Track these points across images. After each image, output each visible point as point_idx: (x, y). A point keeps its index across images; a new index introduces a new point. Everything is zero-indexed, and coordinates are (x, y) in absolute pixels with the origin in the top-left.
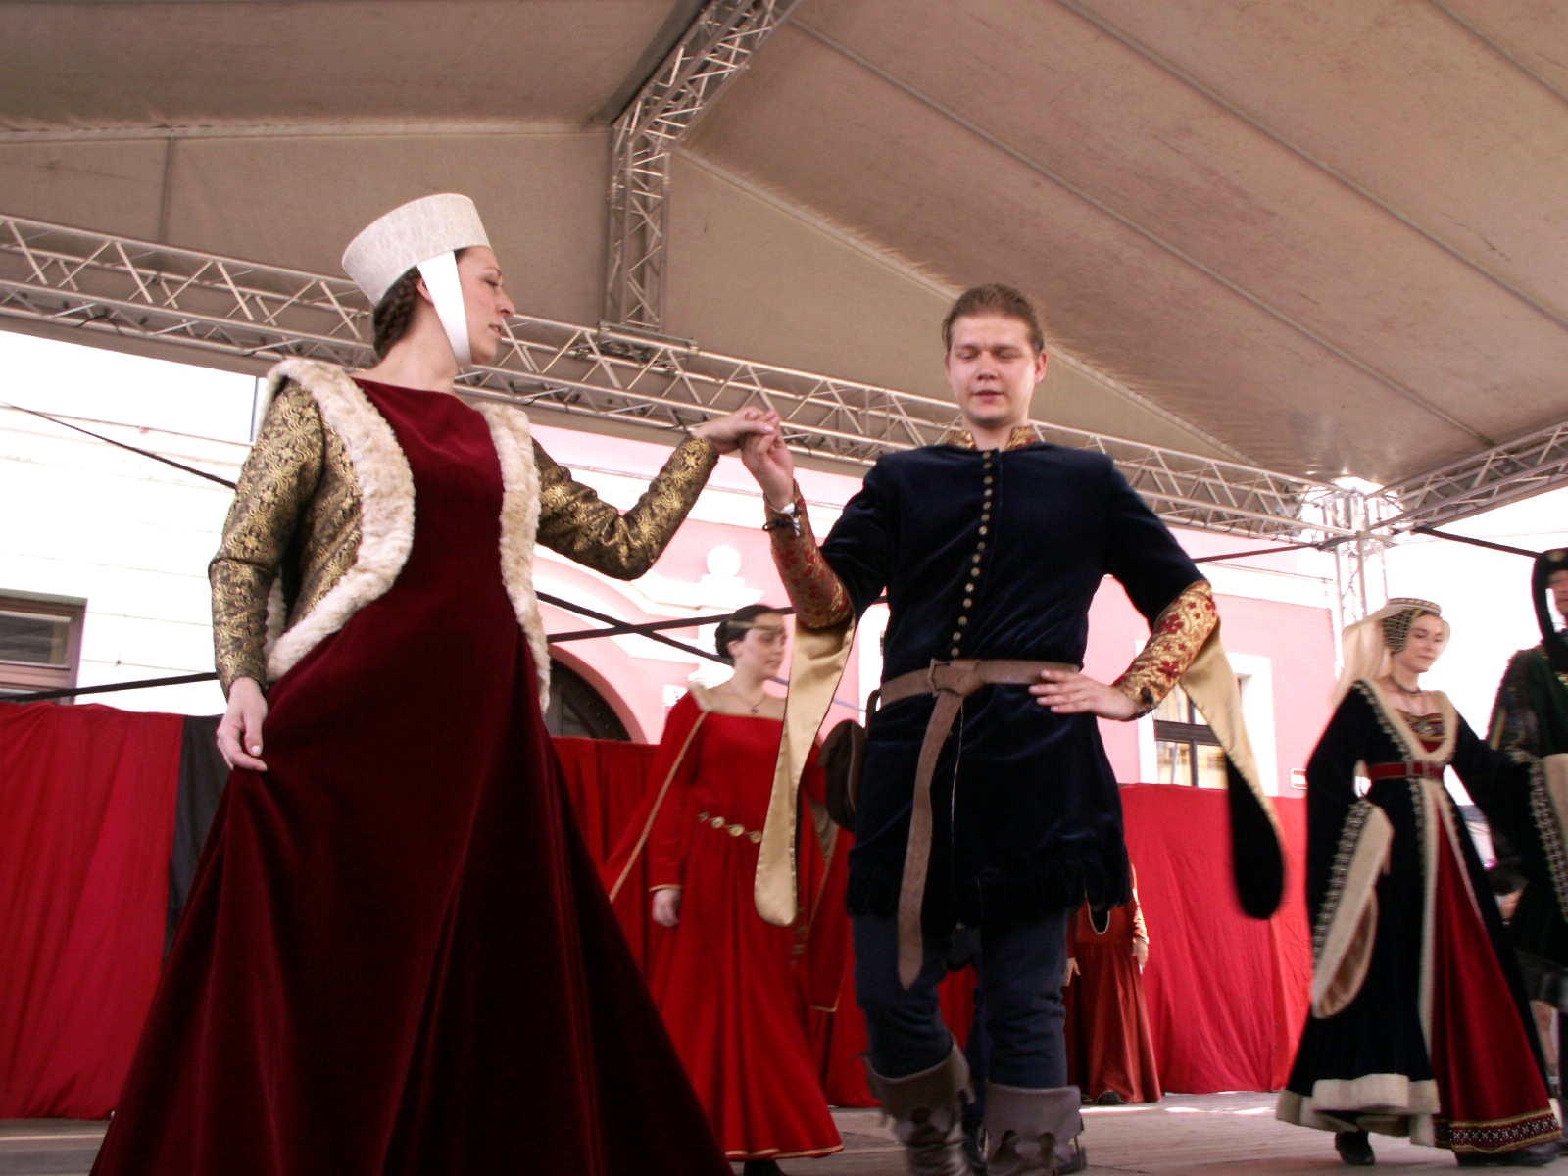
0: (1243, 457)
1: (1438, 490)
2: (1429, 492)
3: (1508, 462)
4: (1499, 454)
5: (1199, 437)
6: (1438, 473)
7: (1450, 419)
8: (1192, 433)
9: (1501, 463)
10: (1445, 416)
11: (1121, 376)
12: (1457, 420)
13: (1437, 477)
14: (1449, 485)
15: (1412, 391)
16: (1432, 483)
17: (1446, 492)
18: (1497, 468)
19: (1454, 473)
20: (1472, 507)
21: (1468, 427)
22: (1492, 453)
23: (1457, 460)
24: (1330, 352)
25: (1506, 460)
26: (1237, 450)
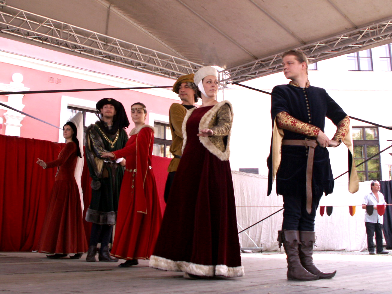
0: (183, 57)
1: (241, 71)
2: (238, 72)
3: (261, 65)
4: (259, 62)
5: (170, 49)
6: (241, 66)
7: (245, 50)
8: (168, 48)
9: (259, 65)
10: (244, 49)
11: (146, 28)
12: (247, 50)
13: (240, 67)
14: (244, 70)
15: (234, 40)
16: (239, 69)
17: (243, 72)
18: (258, 66)
19: (246, 67)
20: (250, 77)
21: (250, 53)
22: (257, 62)
23: (246, 63)
24: (210, 26)
25: (261, 64)
26: (181, 54)
